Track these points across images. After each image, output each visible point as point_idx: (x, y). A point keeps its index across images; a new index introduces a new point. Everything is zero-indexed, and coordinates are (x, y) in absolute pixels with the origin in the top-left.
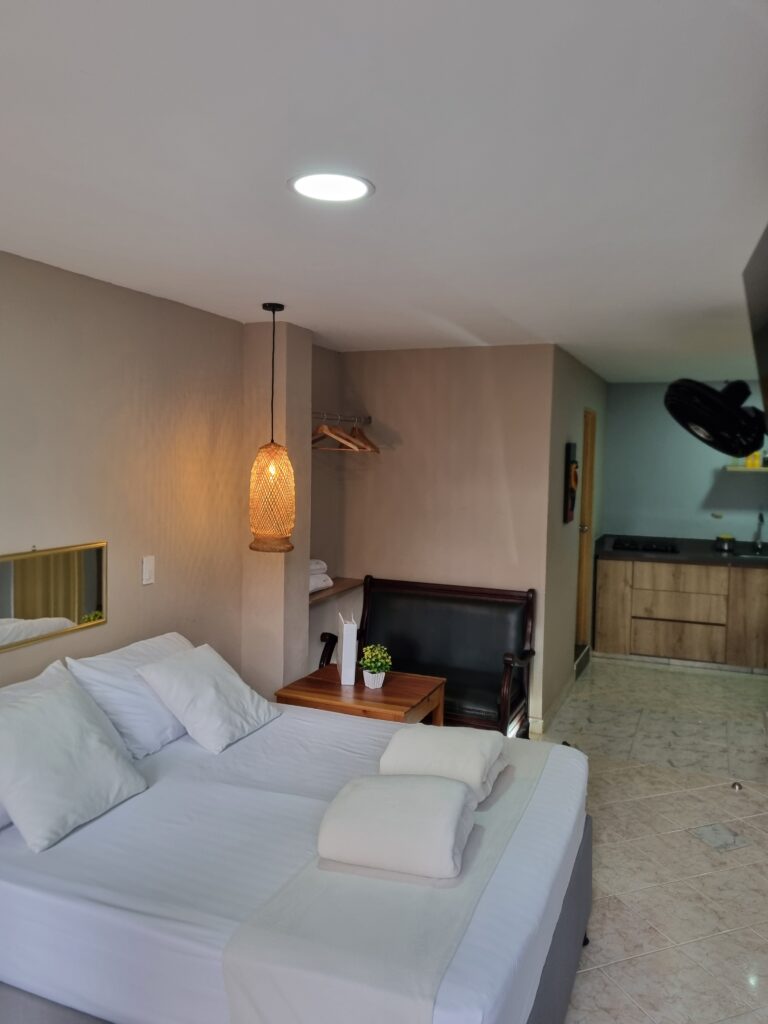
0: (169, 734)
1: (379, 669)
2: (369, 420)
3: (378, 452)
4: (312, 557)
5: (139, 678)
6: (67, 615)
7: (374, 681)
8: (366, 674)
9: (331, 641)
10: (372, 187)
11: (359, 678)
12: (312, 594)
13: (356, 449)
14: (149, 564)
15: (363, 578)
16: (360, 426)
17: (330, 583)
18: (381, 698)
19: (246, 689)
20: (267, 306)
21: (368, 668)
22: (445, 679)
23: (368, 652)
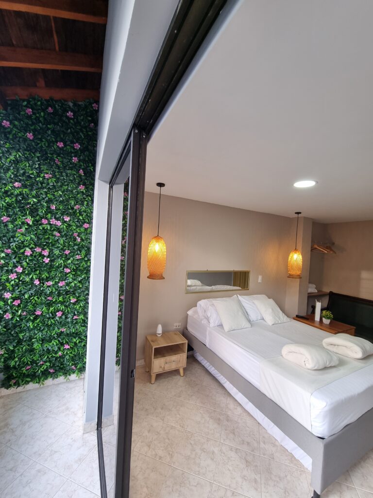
0: (259, 318)
1: (328, 318)
2: (333, 244)
3: (335, 253)
4: (309, 283)
5: (253, 303)
6: (240, 287)
7: (326, 321)
8: (324, 319)
9: (314, 308)
10: (317, 182)
11: (321, 319)
12: (308, 294)
13: (326, 252)
14: (260, 278)
15: (329, 292)
16: (330, 246)
17: (316, 291)
18: (329, 327)
19: (281, 312)
20: (296, 213)
21: (324, 317)
22: (355, 327)
23: (324, 312)
